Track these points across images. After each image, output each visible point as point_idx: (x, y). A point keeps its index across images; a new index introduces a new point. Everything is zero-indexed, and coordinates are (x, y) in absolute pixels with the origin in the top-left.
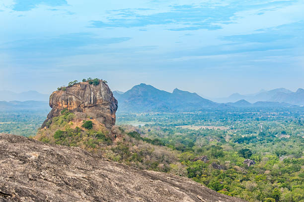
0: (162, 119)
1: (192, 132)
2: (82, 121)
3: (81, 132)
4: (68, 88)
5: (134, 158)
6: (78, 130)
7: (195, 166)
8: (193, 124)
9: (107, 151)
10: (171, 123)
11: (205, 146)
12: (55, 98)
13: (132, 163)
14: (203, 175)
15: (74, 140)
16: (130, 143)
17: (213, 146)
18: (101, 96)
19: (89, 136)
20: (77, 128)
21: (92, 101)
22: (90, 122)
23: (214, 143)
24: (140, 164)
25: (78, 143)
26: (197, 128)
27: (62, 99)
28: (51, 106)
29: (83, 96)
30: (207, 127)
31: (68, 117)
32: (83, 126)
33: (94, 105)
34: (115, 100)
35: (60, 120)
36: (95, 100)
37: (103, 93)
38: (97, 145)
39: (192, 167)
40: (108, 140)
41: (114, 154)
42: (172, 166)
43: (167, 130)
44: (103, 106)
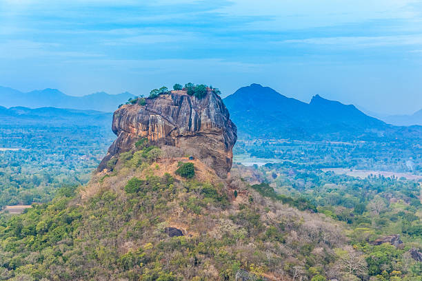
0: (293, 152)
1: (354, 182)
2: (176, 163)
3: (175, 183)
4: (149, 101)
5: (269, 235)
6: (168, 180)
7: (379, 254)
8: (354, 165)
9: (222, 220)
10: (313, 163)
11: (387, 213)
12: (125, 118)
13: (268, 243)
14: (394, 272)
15: (163, 198)
16: (261, 207)
17: (401, 214)
18: (209, 118)
19: (188, 192)
20: (168, 176)
21: (193, 126)
22: (191, 165)
23: (399, 206)
24: (281, 246)
25: (169, 204)
26: (363, 175)
27: (138, 121)
28: (116, 131)
29: (176, 117)
30: (382, 173)
31: (150, 154)
32: (177, 173)
33: (196, 132)
34: (232, 124)
35: (135, 159)
36: (198, 124)
37: (213, 113)
38: (204, 209)
39: (373, 255)
40: (223, 200)
41: (235, 226)
42: (337, 251)
43: (307, 176)
44: (212, 135)
